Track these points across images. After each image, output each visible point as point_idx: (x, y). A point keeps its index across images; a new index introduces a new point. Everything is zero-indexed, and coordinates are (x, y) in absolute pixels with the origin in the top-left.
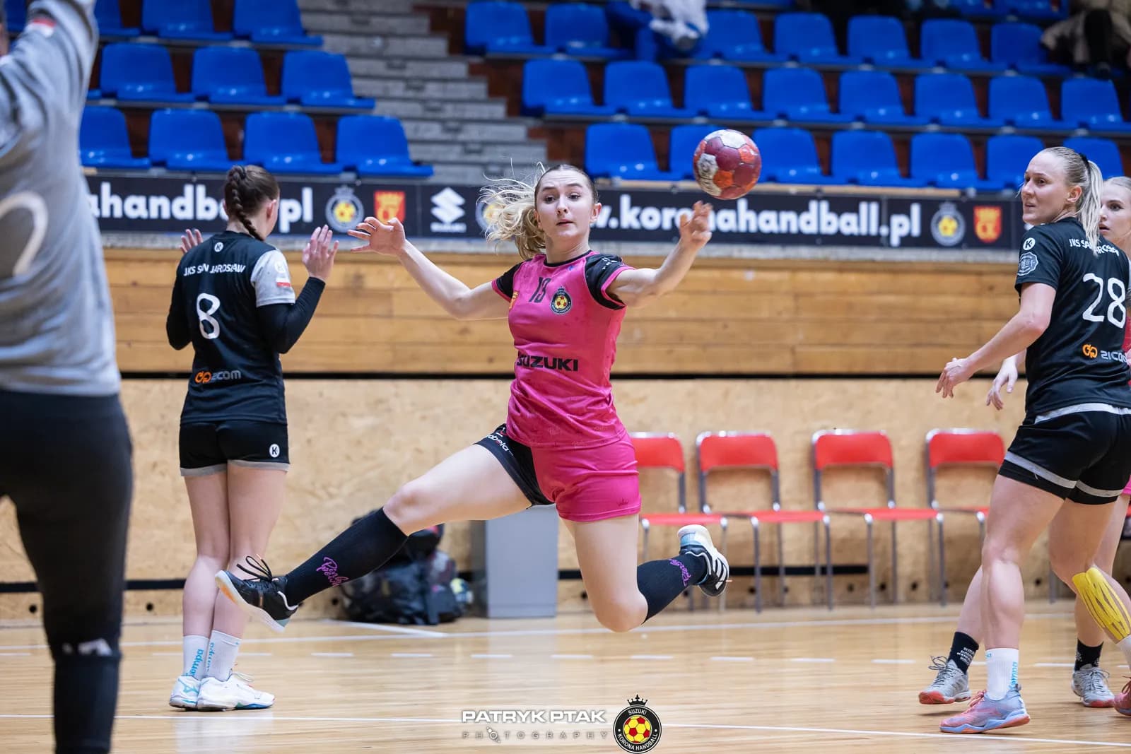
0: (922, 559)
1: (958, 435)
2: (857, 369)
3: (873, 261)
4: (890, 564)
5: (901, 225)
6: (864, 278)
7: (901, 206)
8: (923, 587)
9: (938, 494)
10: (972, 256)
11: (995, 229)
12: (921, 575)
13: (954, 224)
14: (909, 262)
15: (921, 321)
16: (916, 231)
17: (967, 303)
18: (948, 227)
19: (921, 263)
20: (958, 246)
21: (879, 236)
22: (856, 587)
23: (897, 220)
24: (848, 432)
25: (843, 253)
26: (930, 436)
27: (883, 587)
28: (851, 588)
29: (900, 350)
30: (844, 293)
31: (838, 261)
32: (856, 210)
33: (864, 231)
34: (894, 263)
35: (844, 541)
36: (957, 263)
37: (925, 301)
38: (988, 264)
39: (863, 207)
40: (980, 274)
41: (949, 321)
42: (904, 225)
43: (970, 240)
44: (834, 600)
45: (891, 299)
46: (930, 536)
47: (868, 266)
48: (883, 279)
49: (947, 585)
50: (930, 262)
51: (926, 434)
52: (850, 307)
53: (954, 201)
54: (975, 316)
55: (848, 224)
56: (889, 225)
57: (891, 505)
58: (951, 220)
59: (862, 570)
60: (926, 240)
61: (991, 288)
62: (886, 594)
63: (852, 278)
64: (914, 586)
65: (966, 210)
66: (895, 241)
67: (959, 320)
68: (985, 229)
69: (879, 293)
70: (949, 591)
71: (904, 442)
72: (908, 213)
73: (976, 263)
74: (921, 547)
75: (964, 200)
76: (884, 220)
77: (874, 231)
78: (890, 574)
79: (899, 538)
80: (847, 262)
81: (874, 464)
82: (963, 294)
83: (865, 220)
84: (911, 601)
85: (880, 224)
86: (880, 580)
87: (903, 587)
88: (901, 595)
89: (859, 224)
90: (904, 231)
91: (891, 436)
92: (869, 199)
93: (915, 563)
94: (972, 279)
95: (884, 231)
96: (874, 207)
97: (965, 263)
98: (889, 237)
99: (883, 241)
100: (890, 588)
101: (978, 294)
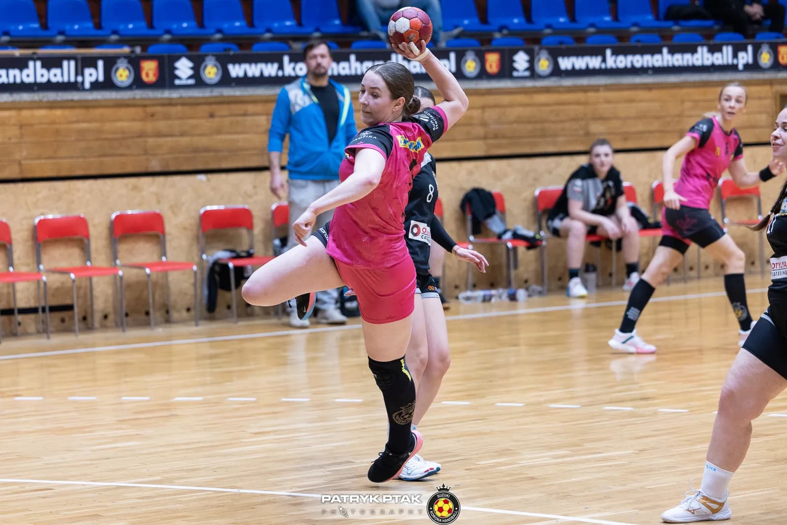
0: (111, 299)
1: (132, 215)
2: (63, 173)
3: (72, 101)
4: (89, 303)
5: (91, 75)
6: (67, 112)
7: (90, 62)
8: (111, 317)
9: (120, 255)
10: (138, 94)
11: (154, 75)
12: (110, 310)
13: (127, 73)
14: (96, 101)
15: (106, 139)
16: (101, 78)
17: (137, 126)
18: (123, 75)
19: (105, 100)
20: (129, 88)
21: (76, 82)
22: (67, 319)
23: (88, 71)
24: (58, 216)
25: (51, 96)
26: (113, 216)
27: (85, 318)
28: (63, 320)
29: (91, 160)
30: (53, 123)
31: (49, 102)
32: (60, 66)
33: (66, 79)
34: (86, 101)
35: (57, 289)
36: (129, 99)
37: (108, 126)
38: (149, 99)
39: (65, 63)
40: (145, 106)
41: (124, 139)
42: (92, 75)
43: (138, 83)
44: (51, 328)
45: (84, 125)
46: (115, 283)
47: (70, 104)
48: (79, 113)
49: (127, 315)
50: (111, 100)
51: (111, 215)
52: (58, 132)
53: (126, 57)
54: (142, 135)
55: (55, 75)
56: (83, 75)
57: (89, 264)
58: (124, 70)
59: (70, 308)
60: (108, 84)
61: (152, 115)
62: (87, 323)
63: (58, 112)
64: (106, 317)
65: (135, 63)
66: (87, 85)
67: (132, 137)
68: (147, 75)
69: (77, 122)
70: (129, 319)
71: (96, 221)
72: (96, 67)
73: (142, 99)
74: (110, 291)
75: (133, 56)
76: (79, 72)
77: (72, 79)
78: (89, 310)
79: (94, 286)
80: (55, 102)
81: (76, 237)
82: (134, 120)
83: (66, 72)
84: (104, 327)
85: (77, 74)
86: (82, 314)
87: (98, 317)
88: (97, 324)
89: (62, 75)
90: (93, 79)
91: (87, 218)
92: (69, 58)
93: (106, 301)
94: (140, 110)
95: (80, 79)
96: (72, 63)
97: (134, 99)
98: (83, 83)
99: (79, 85)
100: (89, 319)
101: (143, 120)
